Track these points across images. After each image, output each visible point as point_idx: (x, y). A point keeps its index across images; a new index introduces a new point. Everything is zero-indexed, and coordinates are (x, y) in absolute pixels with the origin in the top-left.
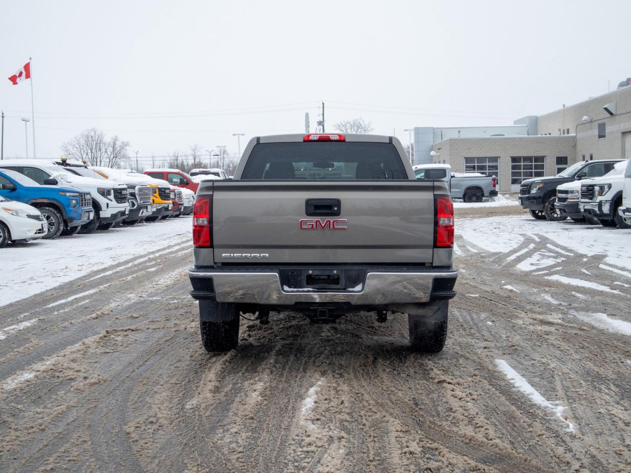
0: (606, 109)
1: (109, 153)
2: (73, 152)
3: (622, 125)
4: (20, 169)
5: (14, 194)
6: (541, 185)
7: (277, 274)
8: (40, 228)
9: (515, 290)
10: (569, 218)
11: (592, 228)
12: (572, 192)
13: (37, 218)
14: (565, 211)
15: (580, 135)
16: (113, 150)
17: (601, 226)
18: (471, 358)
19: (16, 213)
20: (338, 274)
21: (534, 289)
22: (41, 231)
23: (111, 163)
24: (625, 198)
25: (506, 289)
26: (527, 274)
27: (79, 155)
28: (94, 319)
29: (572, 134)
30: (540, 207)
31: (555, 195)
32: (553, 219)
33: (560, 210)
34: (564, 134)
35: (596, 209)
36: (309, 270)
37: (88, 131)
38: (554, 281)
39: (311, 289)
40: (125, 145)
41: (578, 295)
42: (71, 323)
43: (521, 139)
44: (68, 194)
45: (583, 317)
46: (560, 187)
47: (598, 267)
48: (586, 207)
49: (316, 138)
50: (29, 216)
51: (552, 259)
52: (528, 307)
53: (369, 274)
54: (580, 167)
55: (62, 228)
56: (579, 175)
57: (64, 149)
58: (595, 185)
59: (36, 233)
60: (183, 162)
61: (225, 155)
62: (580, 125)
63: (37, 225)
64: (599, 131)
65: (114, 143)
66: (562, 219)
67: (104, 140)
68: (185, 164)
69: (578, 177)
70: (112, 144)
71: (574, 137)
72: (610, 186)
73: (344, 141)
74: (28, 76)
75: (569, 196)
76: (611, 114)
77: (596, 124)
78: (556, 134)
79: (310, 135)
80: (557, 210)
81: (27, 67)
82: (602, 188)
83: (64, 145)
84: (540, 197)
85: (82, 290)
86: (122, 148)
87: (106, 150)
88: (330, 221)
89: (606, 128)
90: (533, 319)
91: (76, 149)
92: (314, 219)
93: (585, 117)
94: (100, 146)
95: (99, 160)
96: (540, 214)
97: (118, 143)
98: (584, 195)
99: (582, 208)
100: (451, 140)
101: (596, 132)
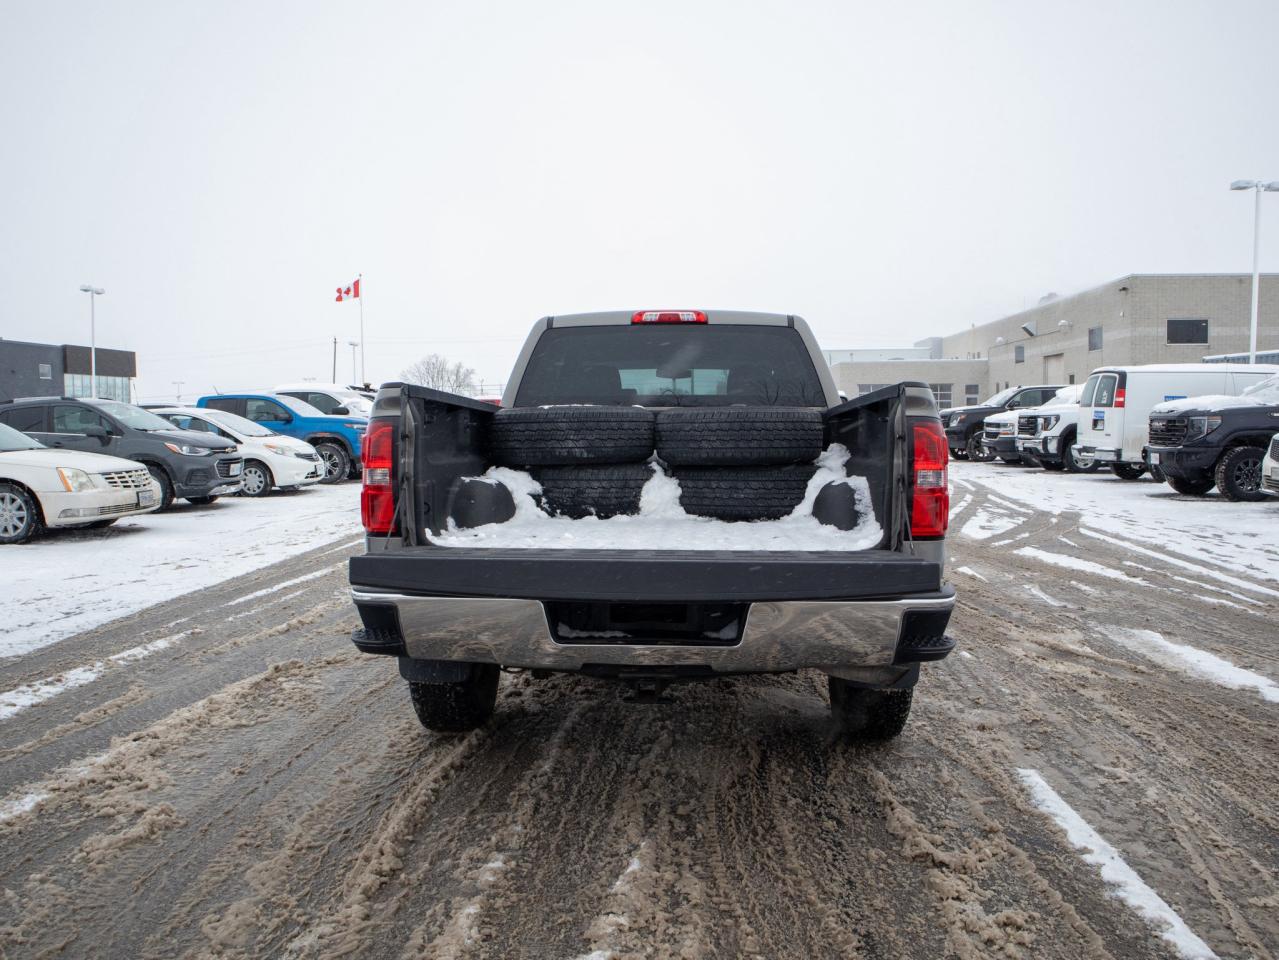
0: (1025, 329)
1: (452, 382)
3: (1044, 348)
4: (303, 396)
5: (288, 427)
6: (963, 417)
7: (538, 603)
8: (313, 470)
9: (979, 576)
10: (998, 458)
11: (1035, 472)
12: (1005, 425)
13: (309, 457)
14: (995, 449)
15: (994, 360)
17: (1043, 469)
18: (964, 762)
19: (283, 452)
21: (1007, 575)
22: (314, 474)
24: (1081, 434)
25: (963, 573)
26: (984, 544)
28: (281, 633)
29: (984, 358)
30: (962, 444)
31: (982, 429)
32: (977, 460)
33: (989, 448)
34: (974, 357)
35: (1040, 448)
37: (430, 358)
38: (1029, 559)
39: (620, 634)
40: (469, 373)
41: (1084, 587)
42: (235, 643)
43: (924, 363)
44: (355, 426)
45: (1120, 637)
46: (988, 419)
47: (1078, 532)
48: (1026, 445)
49: (654, 317)
50: (299, 455)
51: (1006, 519)
52: (1016, 614)
54: (1012, 394)
55: (347, 470)
56: (1010, 405)
58: (1039, 417)
59: (307, 477)
62: (993, 348)
63: (309, 466)
64: (1016, 355)
65: (458, 371)
66: (989, 459)
67: (446, 367)
69: (1009, 406)
70: (455, 371)
71: (986, 362)
72: (1058, 418)
73: (706, 323)
74: (357, 294)
75: (1001, 430)
76: (1031, 334)
77: (1012, 348)
78: (963, 358)
79: (644, 312)
80: (986, 449)
81: (356, 284)
82: (1047, 420)
84: (961, 432)
85: (310, 570)
86: (466, 376)
87: (449, 377)
89: (1025, 351)
90: (1036, 642)
93: (1000, 339)
94: (442, 374)
96: (960, 453)
97: (462, 371)
98: (1022, 430)
99: (1020, 446)
100: (841, 364)
101: (1012, 356)
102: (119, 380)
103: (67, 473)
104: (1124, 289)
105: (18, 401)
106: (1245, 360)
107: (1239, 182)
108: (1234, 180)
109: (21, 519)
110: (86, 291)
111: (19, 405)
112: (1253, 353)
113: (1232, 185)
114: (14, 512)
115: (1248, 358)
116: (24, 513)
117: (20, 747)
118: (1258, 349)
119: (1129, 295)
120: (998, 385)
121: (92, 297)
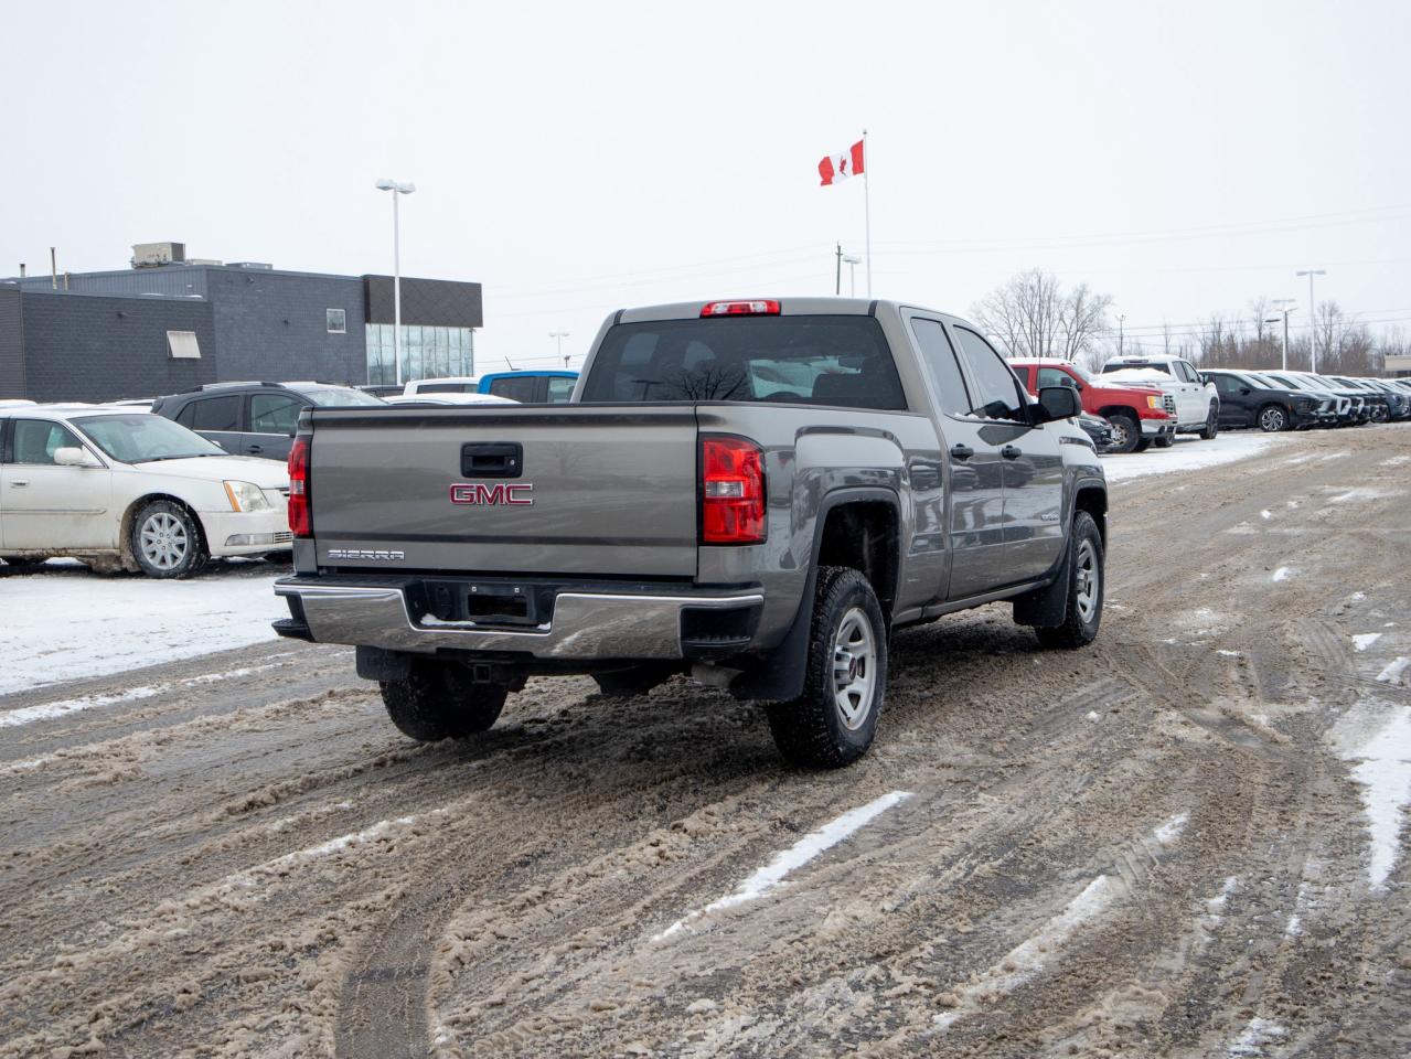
1: (1068, 322)
2: (993, 321)
16: (1077, 314)
20: (523, 594)
23: (1071, 342)
27: (1005, 326)
37: (1025, 276)
40: (1103, 302)
53: (559, 596)
57: (973, 314)
60: (1232, 337)
61: (1334, 318)
65: (1079, 301)
67: (1058, 294)
68: (1238, 339)
70: (1074, 302)
73: (779, 313)
74: (858, 168)
81: (857, 150)
83: (974, 308)
86: (1096, 309)
87: (1061, 315)
88: (502, 488)
91: (997, 315)
92: (475, 483)
94: (1049, 308)
95: (1046, 336)
97: (1088, 300)
102: (454, 332)
103: (236, 487)
105: (209, 388)
109: (181, 547)
110: (385, 188)
111: (211, 393)
114: (173, 537)
116: (184, 539)
117: (54, 733)
121: (395, 198)
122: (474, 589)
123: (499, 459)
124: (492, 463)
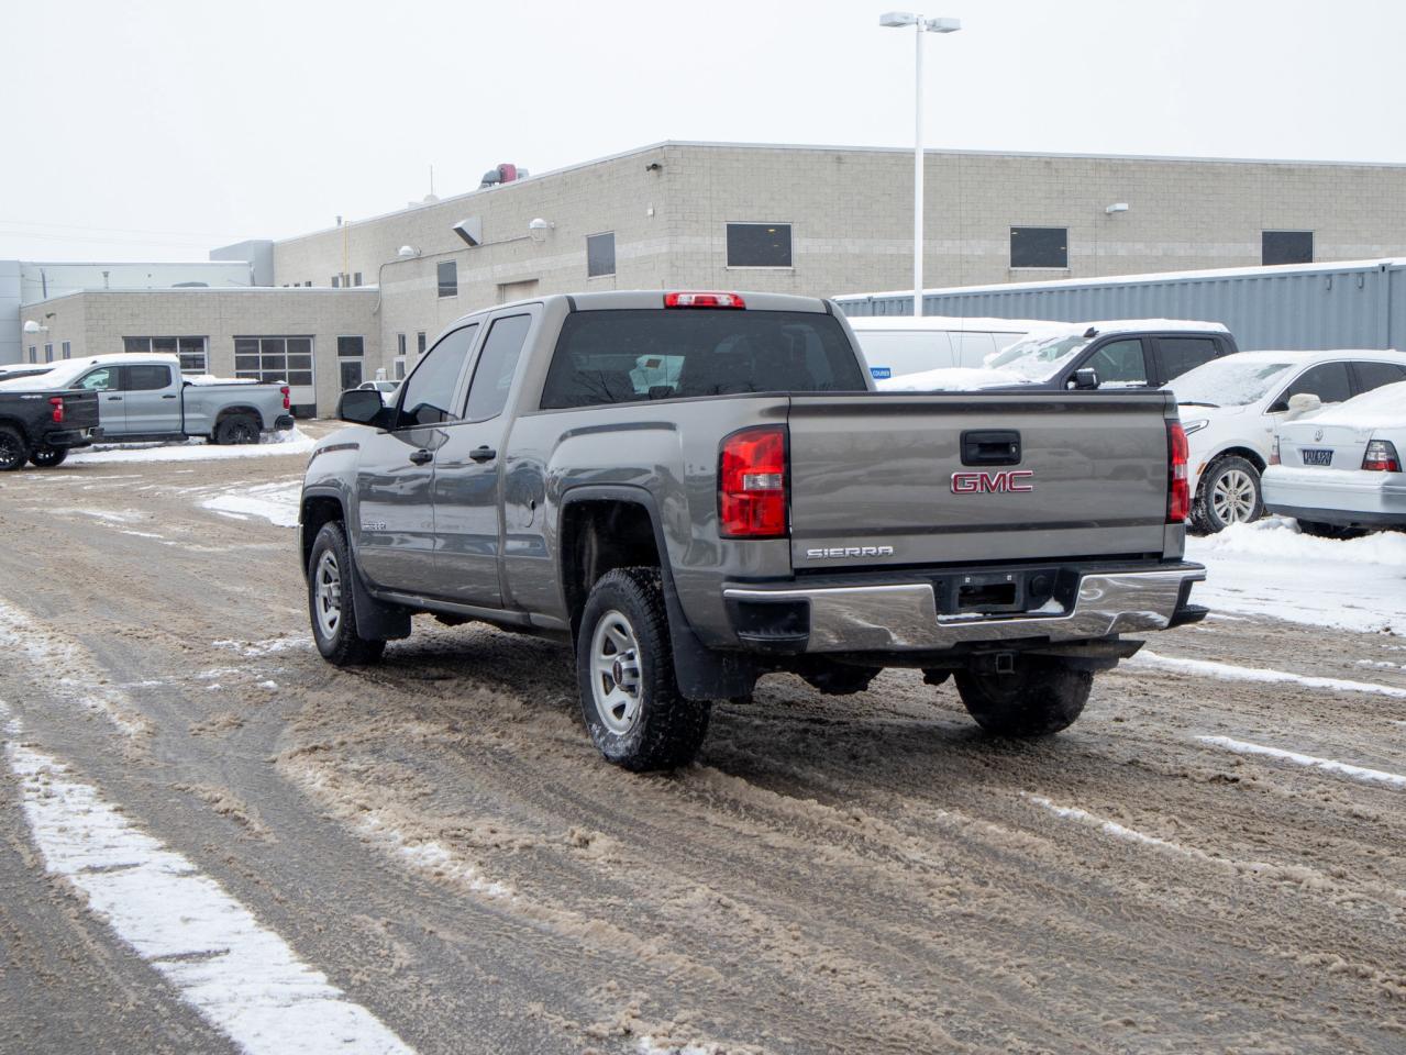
0: (460, 231)
3: (498, 268)
7: (929, 586)
15: (391, 289)
20: (1015, 582)
29: (369, 285)
34: (347, 283)
36: (965, 576)
39: (973, 615)
43: (240, 294)
53: (1085, 578)
62: (392, 266)
64: (439, 278)
71: (377, 293)
73: (743, 308)
76: (472, 242)
77: (431, 265)
78: (321, 285)
88: (1004, 475)
89: (458, 273)
92: (979, 471)
93: (405, 249)
100: (88, 294)
101: (432, 282)
104: (655, 167)
106: (903, 307)
107: (892, 14)
108: (885, 12)
112: (918, 292)
113: (883, 17)
115: (910, 300)
118: (925, 286)
119: (664, 178)
120: (402, 339)
122: (967, 580)
123: (1005, 447)
124: (992, 450)
